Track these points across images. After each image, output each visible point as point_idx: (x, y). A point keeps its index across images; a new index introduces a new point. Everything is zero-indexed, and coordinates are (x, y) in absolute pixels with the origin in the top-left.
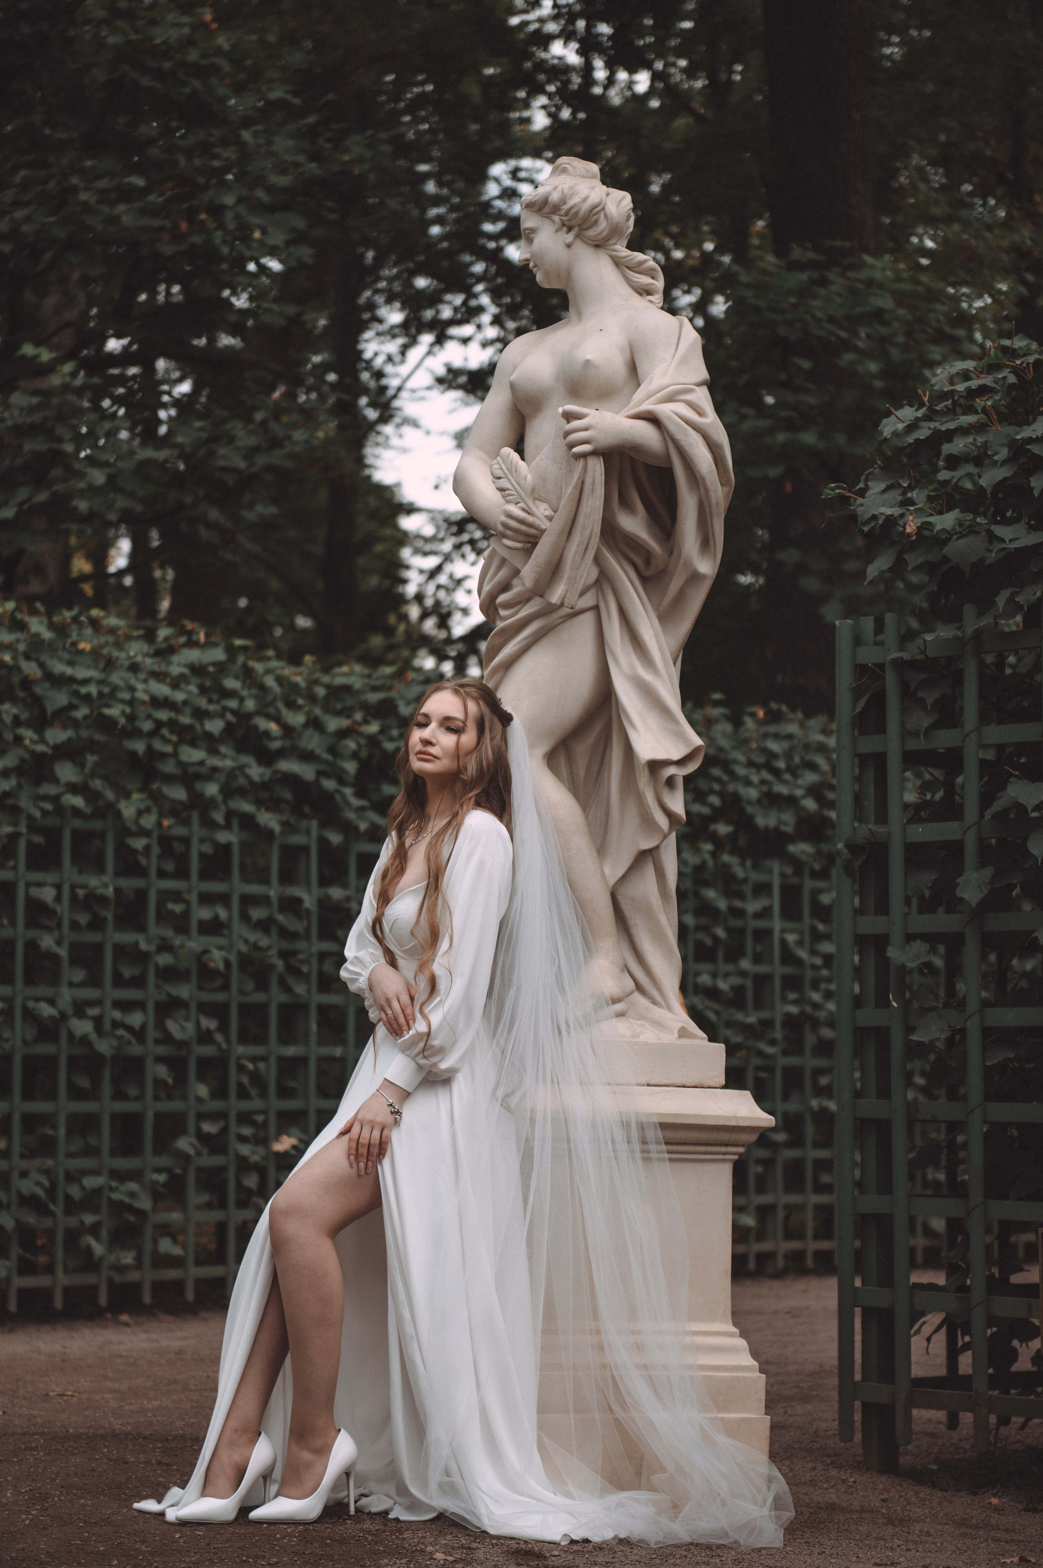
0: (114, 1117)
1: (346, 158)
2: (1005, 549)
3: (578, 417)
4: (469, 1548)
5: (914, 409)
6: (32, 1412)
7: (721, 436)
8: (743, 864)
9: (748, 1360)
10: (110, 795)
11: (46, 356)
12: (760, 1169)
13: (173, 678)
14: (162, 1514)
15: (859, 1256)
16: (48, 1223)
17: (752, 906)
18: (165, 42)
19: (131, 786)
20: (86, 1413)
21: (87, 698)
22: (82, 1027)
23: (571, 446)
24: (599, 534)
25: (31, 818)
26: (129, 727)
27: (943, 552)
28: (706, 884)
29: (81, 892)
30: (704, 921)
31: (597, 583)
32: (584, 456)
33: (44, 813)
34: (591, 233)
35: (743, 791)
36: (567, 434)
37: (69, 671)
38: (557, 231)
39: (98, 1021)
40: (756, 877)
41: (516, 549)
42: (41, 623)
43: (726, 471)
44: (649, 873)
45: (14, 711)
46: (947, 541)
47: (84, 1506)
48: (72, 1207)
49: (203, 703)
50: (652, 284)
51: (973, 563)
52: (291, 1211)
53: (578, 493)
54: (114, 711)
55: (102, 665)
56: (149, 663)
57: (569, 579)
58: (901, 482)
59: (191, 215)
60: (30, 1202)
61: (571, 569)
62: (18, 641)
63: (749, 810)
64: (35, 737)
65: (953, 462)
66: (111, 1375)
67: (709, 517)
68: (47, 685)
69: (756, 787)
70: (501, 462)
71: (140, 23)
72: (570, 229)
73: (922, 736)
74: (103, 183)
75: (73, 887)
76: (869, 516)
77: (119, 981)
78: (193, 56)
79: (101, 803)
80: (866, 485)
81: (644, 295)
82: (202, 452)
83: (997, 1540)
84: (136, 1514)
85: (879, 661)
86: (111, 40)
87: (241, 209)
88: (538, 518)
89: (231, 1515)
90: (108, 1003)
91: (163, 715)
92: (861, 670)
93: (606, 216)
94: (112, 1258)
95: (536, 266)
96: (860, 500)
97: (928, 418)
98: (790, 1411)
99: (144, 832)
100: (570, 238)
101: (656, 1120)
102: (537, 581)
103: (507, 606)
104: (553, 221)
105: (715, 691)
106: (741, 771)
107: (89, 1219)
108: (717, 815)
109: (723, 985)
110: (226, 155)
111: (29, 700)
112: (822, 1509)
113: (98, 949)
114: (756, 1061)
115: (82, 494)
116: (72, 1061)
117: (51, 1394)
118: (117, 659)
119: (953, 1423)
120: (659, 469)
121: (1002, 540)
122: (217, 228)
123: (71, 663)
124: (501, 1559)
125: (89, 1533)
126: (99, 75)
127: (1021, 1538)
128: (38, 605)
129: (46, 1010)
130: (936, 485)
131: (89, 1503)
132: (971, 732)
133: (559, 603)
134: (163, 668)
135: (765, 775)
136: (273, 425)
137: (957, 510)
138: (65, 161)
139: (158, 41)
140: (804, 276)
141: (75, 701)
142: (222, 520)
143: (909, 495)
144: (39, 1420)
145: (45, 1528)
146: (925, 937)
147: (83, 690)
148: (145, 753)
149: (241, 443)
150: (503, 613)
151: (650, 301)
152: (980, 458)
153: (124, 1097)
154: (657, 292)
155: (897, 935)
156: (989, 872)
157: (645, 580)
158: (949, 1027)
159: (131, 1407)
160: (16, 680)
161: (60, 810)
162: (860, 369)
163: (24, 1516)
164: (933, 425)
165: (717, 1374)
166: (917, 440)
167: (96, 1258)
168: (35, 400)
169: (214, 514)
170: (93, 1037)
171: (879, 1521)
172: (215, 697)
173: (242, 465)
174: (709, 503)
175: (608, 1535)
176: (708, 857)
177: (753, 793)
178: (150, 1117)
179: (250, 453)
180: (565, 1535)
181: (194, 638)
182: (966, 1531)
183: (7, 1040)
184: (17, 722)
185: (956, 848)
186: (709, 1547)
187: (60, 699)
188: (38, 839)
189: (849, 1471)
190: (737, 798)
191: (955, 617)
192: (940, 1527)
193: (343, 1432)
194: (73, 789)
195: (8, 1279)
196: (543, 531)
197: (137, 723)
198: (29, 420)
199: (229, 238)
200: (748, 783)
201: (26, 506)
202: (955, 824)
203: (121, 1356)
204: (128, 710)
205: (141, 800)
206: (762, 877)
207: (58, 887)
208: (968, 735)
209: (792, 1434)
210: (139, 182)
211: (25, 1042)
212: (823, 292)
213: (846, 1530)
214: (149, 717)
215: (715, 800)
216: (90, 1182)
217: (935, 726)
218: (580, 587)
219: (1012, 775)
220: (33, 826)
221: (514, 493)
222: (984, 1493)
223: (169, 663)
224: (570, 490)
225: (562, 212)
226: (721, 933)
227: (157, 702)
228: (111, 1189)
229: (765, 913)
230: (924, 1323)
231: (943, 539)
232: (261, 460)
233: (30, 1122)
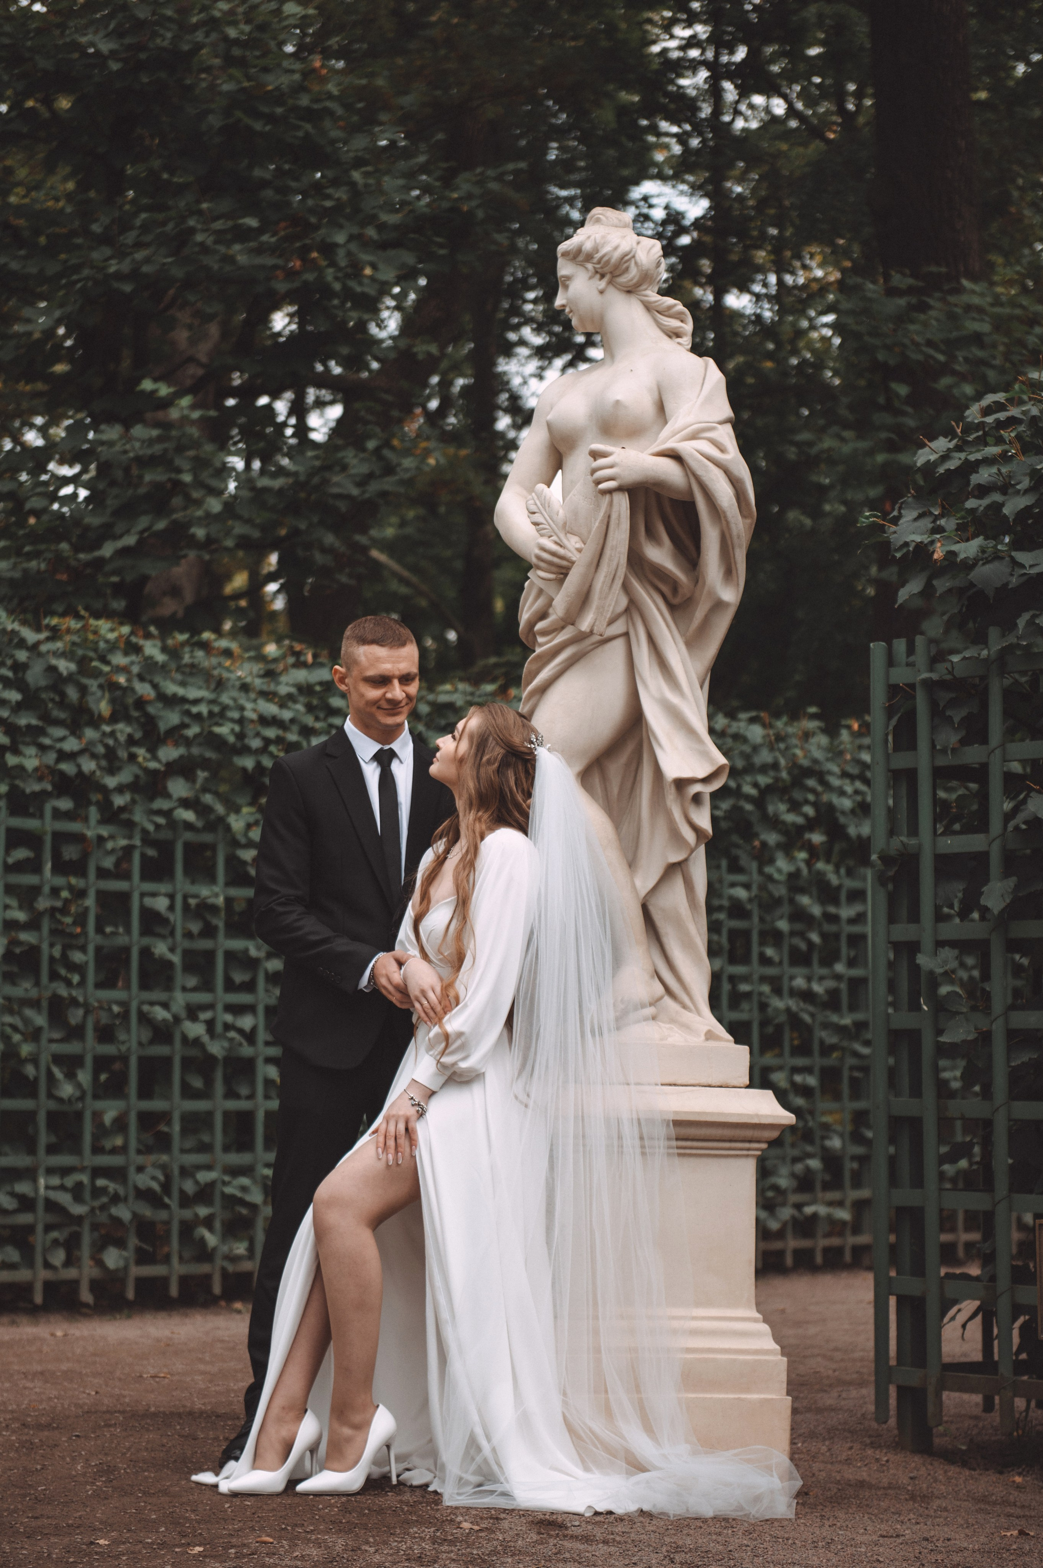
0: (226, 1114)
1: (455, 195)
2: (1025, 574)
3: (604, 455)
4: (497, 1519)
5: (948, 440)
6: (123, 1392)
7: (743, 471)
8: (837, 872)
9: (770, 1344)
10: (220, 809)
11: (164, 390)
12: (855, 1165)
13: (281, 697)
14: (216, 1486)
15: (893, 1249)
16: (163, 1215)
17: (846, 912)
18: (277, 88)
19: (240, 800)
20: (174, 1394)
21: (198, 717)
22: (195, 1029)
23: (598, 482)
24: (625, 565)
25: (145, 831)
26: (239, 745)
27: (969, 577)
28: (802, 891)
29: (192, 902)
30: (798, 926)
31: (627, 610)
32: (610, 492)
33: (158, 826)
34: (623, 279)
35: (836, 800)
36: (593, 471)
37: (181, 691)
38: (591, 278)
39: (210, 1025)
40: (850, 884)
41: (549, 580)
42: (155, 646)
43: (748, 504)
44: (678, 885)
45: (129, 730)
46: (974, 565)
47: (146, 1478)
48: (186, 1201)
49: (309, 721)
50: (681, 327)
51: (996, 588)
52: (333, 1202)
53: (605, 527)
54: (224, 730)
55: (213, 686)
56: (258, 683)
57: (598, 608)
58: (932, 510)
59: (304, 253)
60: (144, 1195)
61: (600, 599)
62: (132, 663)
63: (842, 820)
64: (148, 756)
65: (982, 491)
66: (207, 1358)
67: (730, 547)
68: (160, 705)
69: (850, 797)
70: (535, 497)
71: (253, 70)
72: (602, 276)
73: (949, 752)
74: (218, 225)
75: (185, 897)
76: (901, 543)
77: (230, 986)
78: (304, 101)
79: (212, 817)
80: (900, 513)
81: (674, 337)
82: (316, 480)
83: (1009, 1515)
84: (193, 1485)
85: (910, 680)
86: (226, 87)
87: (353, 247)
88: (569, 551)
89: (280, 1487)
90: (220, 1007)
91: (271, 733)
92: (893, 690)
93: (636, 263)
94: (225, 1249)
95: (571, 311)
96: (893, 528)
97: (959, 448)
98: (844, 1395)
99: (250, 844)
100: (602, 284)
101: (671, 1117)
102: (568, 611)
103: (544, 633)
104: (586, 268)
105: (811, 704)
106: (835, 782)
107: (203, 1211)
108: (811, 825)
109: (818, 988)
110: (337, 196)
111: (142, 720)
112: (850, 1485)
113: (210, 955)
114: (851, 1061)
115: (199, 521)
116: (187, 1063)
117: (145, 1376)
118: (228, 679)
119: (988, 1406)
120: (684, 503)
121: (1022, 566)
122: (329, 266)
123: (183, 684)
124: (524, 1529)
125: (145, 1502)
126: (215, 121)
127: (1033, 1514)
128: (152, 629)
129: (160, 1014)
130: (963, 513)
131: (152, 1475)
132: (996, 749)
133: (588, 630)
134: (272, 687)
135: (859, 785)
136: (386, 452)
137: (981, 537)
138: (182, 204)
139: (270, 88)
140: (902, 302)
141: (187, 720)
142: (337, 544)
143: (938, 523)
144: (127, 1400)
145: (106, 1498)
146: (952, 944)
147: (195, 710)
148: (254, 769)
149: (353, 471)
150: (540, 640)
151: (679, 343)
152: (1006, 487)
153: (237, 1096)
154: (686, 335)
155: (927, 943)
156: (1012, 882)
157: (672, 608)
158: (976, 1029)
159: (217, 1388)
160: (130, 700)
161: (173, 824)
162: (956, 391)
163: (88, 1487)
164: (963, 455)
165: (741, 1357)
166: (948, 470)
167: (210, 1250)
168: (155, 433)
169: (329, 539)
170: (206, 1039)
171: (902, 1497)
172: (322, 715)
173: (355, 492)
174: (731, 535)
175: (632, 1507)
176: (803, 866)
177: (847, 804)
178: (260, 1116)
179: (363, 482)
180: (590, 1507)
181: (302, 658)
182: (983, 1506)
183: (123, 1043)
184: (131, 741)
185: (982, 858)
186: (726, 1520)
187: (173, 718)
188: (151, 852)
189: (885, 1451)
190: (831, 808)
191: (980, 639)
192: (958, 1503)
193: (381, 1408)
194: (185, 803)
195: (126, 1268)
196: (573, 563)
197: (246, 741)
198: (149, 452)
199: (340, 275)
200: (842, 793)
201: (146, 534)
202: (982, 836)
203: (222, 1341)
204: (237, 728)
205: (251, 814)
206: (855, 884)
207: (171, 897)
208: (993, 751)
209: (840, 1416)
210: (252, 222)
211: (140, 1044)
212: (922, 317)
213: (867, 1505)
214: (258, 734)
215: (809, 810)
216: (204, 1177)
217: (964, 742)
218: (608, 616)
219: (1034, 790)
220: (147, 840)
221: (547, 527)
222: (1009, 1472)
223: (278, 683)
224: (597, 524)
225: (595, 260)
226: (815, 937)
227: (265, 721)
228: (224, 1183)
229: (860, 918)
230: (959, 1310)
231: (968, 566)
232: (374, 487)
233: (148, 1120)
